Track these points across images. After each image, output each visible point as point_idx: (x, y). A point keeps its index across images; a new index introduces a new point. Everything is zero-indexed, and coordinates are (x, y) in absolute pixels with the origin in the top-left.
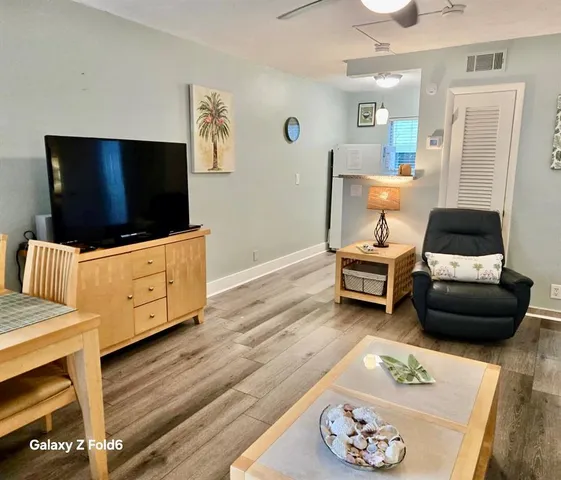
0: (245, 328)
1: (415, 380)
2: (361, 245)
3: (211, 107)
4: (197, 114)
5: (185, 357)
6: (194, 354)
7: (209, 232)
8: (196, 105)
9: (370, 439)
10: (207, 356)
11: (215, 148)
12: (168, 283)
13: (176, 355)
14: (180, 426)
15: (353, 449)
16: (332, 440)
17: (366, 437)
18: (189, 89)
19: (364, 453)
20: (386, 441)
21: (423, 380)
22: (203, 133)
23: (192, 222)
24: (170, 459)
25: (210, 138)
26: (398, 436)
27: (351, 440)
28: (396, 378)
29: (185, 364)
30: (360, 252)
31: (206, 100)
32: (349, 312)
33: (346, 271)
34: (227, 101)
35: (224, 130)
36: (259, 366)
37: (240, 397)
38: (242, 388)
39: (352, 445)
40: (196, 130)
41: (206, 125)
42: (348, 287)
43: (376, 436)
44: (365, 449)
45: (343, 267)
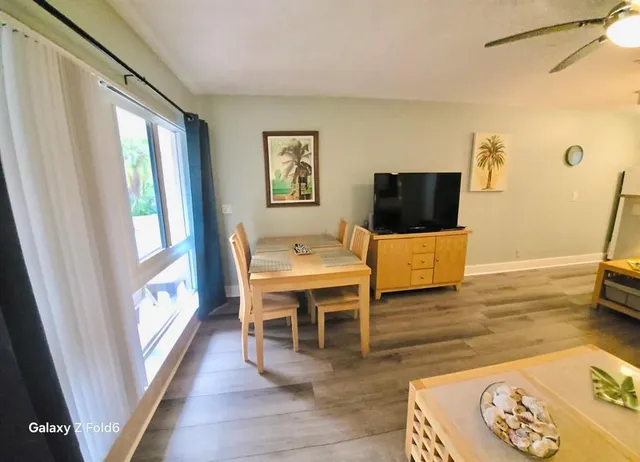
0: (489, 303)
1: (620, 402)
2: (631, 262)
3: (490, 146)
4: (477, 151)
5: (438, 308)
6: (445, 308)
7: (471, 232)
8: (477, 145)
9: (523, 425)
10: (454, 312)
11: (490, 173)
12: (435, 260)
13: (432, 305)
14: (417, 347)
15: (503, 423)
16: (487, 406)
17: (520, 420)
18: (473, 135)
19: (512, 432)
20: (542, 435)
21: (629, 404)
22: (482, 164)
23: (459, 224)
24: (404, 362)
25: (486, 166)
26: (556, 438)
27: (504, 416)
28: (597, 391)
29: (437, 312)
30: (629, 268)
31: (487, 141)
32: (603, 319)
33: (607, 282)
34: (505, 140)
35: (499, 161)
36: (489, 332)
37: (464, 347)
38: (469, 342)
39: (504, 421)
40: (475, 162)
41: (484, 158)
42: (608, 296)
43: (531, 426)
44: (515, 430)
45: (606, 277)
